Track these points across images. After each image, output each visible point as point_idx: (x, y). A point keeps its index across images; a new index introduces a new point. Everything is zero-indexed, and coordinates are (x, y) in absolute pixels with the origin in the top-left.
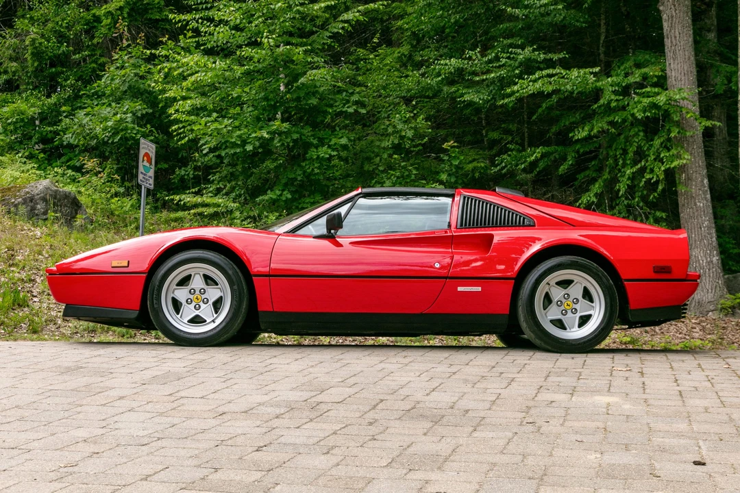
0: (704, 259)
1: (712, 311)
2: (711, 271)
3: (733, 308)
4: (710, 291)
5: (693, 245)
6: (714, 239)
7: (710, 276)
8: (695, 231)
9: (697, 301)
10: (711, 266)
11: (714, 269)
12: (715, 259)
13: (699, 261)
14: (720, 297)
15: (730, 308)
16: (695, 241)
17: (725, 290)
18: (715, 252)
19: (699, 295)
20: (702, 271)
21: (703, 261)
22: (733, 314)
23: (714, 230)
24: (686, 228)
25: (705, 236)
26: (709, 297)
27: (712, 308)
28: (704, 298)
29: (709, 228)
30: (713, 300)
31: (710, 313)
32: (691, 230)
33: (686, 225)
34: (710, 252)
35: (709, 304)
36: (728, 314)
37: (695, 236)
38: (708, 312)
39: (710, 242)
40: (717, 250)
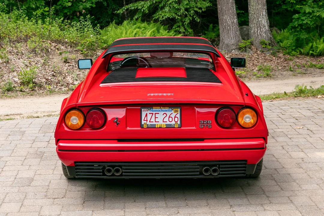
0: (230, 21)
1: (234, 49)
2: (233, 27)
3: (245, 47)
4: (233, 38)
5: (224, 13)
6: (235, 9)
7: (233, 30)
8: (225, 5)
9: (226, 44)
10: (234, 25)
11: (235, 26)
12: (236, 20)
13: (227, 22)
14: (238, 41)
15: (244, 47)
16: (225, 11)
17: (240, 37)
18: (235, 17)
19: (227, 41)
20: (229, 28)
21: (229, 22)
22: (246, 51)
23: (235, 4)
24: (220, 4)
25: (230, 8)
26: (233, 42)
27: (234, 47)
28: (230, 42)
29: (232, 3)
30: (234, 43)
31: (233, 51)
32: (223, 4)
33: (220, 2)
34: (233, 17)
35: (232, 45)
36: (243, 51)
37: (225, 8)
38: (232, 50)
39: (233, 11)
40: (236, 16)
